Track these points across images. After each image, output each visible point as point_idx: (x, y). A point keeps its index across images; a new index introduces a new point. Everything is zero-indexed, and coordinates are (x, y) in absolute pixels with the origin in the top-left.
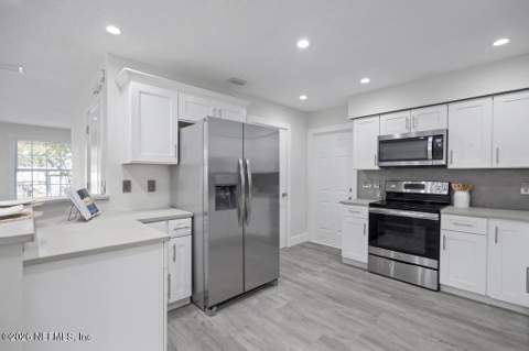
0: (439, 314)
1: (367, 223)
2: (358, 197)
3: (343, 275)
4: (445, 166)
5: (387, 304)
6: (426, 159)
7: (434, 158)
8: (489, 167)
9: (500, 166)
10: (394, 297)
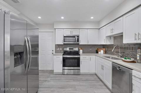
0: (85, 80)
1: (62, 60)
2: (56, 52)
3: (56, 78)
4: (79, 44)
5: (74, 83)
6: (75, 42)
7: (77, 42)
8: (86, 44)
9: (89, 44)
10: (74, 80)
